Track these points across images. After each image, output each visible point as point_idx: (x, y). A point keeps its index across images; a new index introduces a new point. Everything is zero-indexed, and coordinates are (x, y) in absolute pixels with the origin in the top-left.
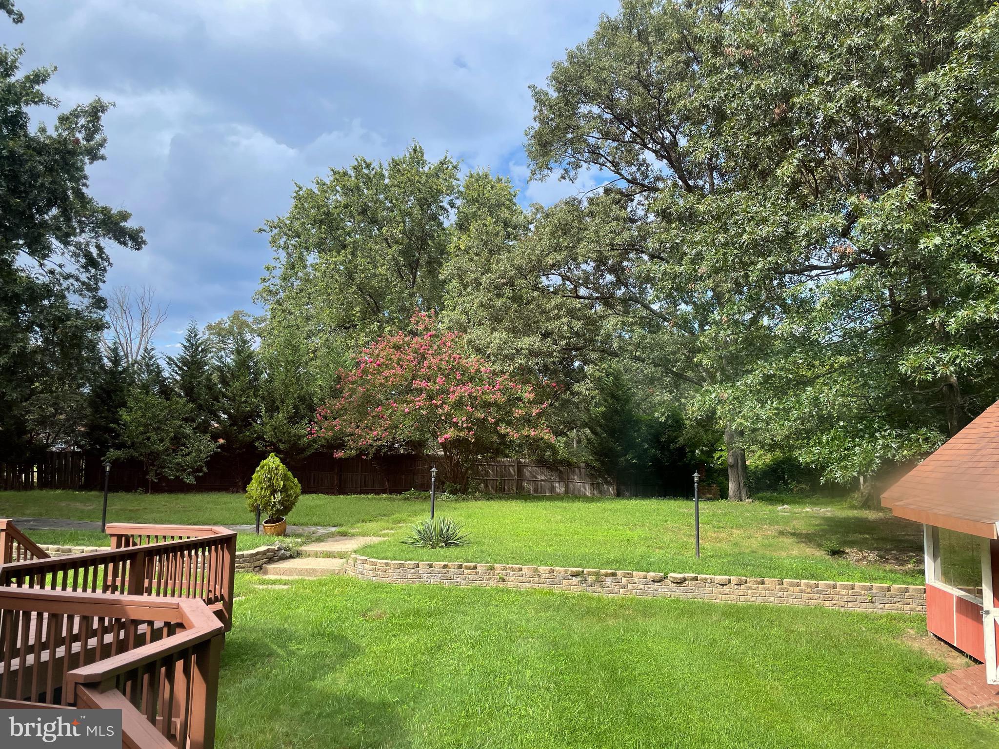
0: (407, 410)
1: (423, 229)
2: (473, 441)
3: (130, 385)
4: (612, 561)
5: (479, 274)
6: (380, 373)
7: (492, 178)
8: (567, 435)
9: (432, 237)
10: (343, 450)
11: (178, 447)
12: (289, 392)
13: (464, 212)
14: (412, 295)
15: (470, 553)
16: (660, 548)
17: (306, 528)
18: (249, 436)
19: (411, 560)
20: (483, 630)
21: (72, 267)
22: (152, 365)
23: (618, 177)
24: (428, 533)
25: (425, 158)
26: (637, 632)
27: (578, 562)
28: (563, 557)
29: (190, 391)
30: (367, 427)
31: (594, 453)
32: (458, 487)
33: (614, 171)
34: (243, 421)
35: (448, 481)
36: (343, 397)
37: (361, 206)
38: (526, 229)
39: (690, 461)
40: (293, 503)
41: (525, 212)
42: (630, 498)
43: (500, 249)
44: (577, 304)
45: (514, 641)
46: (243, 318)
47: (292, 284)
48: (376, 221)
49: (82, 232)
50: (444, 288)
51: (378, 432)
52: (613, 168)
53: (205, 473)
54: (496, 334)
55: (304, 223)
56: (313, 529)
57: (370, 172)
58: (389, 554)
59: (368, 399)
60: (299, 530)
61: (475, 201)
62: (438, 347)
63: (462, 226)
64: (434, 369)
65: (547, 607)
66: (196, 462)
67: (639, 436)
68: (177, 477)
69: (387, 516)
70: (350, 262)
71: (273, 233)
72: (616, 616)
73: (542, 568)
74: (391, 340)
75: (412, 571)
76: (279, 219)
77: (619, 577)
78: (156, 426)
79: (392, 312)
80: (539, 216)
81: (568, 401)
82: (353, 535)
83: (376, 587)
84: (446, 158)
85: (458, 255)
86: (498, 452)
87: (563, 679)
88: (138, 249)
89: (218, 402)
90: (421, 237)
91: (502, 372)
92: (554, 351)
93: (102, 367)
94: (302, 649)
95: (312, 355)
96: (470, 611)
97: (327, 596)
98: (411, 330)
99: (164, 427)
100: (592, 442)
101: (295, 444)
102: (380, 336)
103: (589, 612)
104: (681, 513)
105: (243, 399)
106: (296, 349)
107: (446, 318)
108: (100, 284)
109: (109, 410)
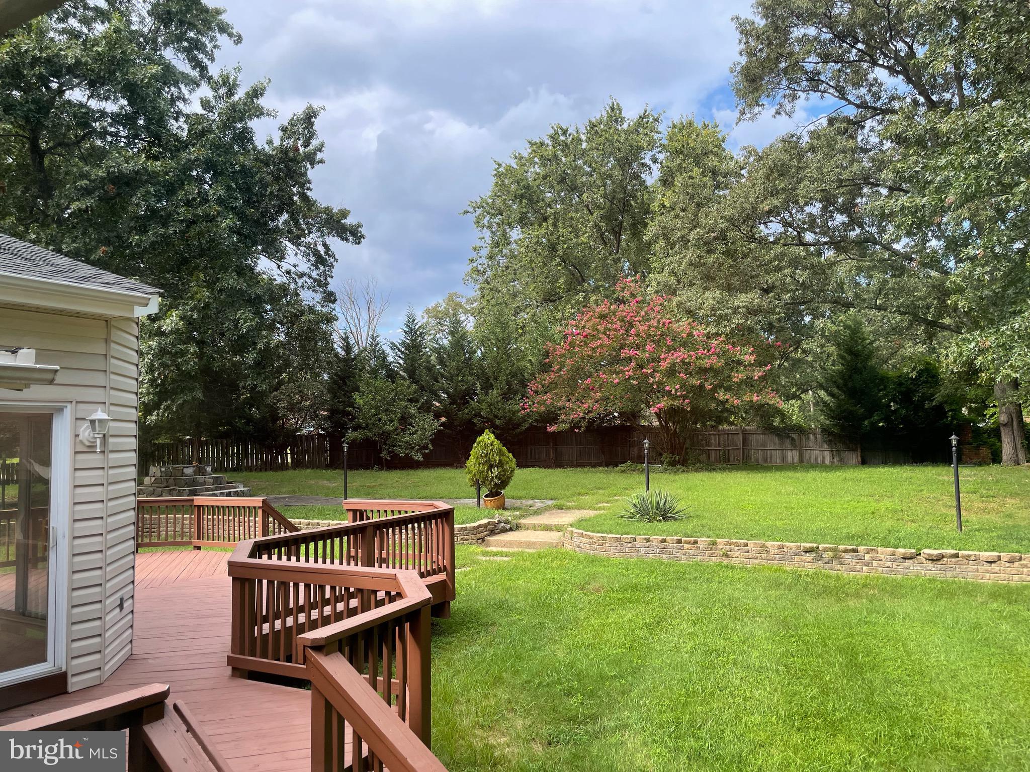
0: (616, 381)
1: (624, 189)
2: (689, 409)
3: (361, 370)
4: (853, 537)
5: (686, 230)
6: (586, 344)
7: (698, 125)
8: (801, 398)
9: (635, 197)
10: (556, 423)
11: (406, 427)
12: (502, 368)
13: (667, 167)
14: (616, 261)
15: (690, 527)
16: (912, 521)
17: (524, 501)
18: (467, 414)
19: (627, 533)
20: (705, 607)
21: (304, 267)
22: (378, 351)
23: (844, 102)
24: (644, 507)
25: (623, 115)
26: (883, 614)
27: (811, 538)
28: (795, 531)
29: (412, 371)
30: (578, 400)
31: (831, 417)
32: (677, 459)
33: (838, 97)
34: (461, 399)
35: (665, 452)
36: (553, 371)
37: (560, 175)
38: (738, 175)
39: (951, 421)
40: (509, 478)
41: (736, 157)
42: (876, 465)
43: (709, 200)
44: (801, 251)
45: (739, 620)
46: (458, 299)
47: (499, 263)
48: (576, 189)
49: (310, 232)
50: (651, 250)
51: (588, 404)
52: (836, 94)
53: (430, 450)
54: (708, 294)
55: (505, 199)
56: (531, 502)
57: (567, 139)
58: (604, 528)
59: (578, 372)
60: (517, 503)
61: (678, 152)
62: (646, 313)
63: (666, 181)
64: (642, 337)
65: (778, 585)
66: (422, 440)
67: (886, 395)
68: (407, 455)
69: (603, 489)
70: (552, 233)
71: (477, 214)
72: (857, 595)
73: (770, 544)
74: (597, 310)
75: (629, 545)
76: (482, 199)
77: (861, 554)
78: (385, 408)
79: (597, 280)
80: (752, 159)
81: (799, 360)
82: (569, 508)
83: (593, 561)
84: (646, 111)
85: (663, 214)
86: (720, 420)
87: (794, 663)
88: (358, 244)
89: (438, 382)
90: (623, 199)
91: (717, 335)
92: (777, 306)
93: (336, 355)
94: (522, 620)
95: (521, 331)
96: (691, 587)
97: (546, 569)
98: (618, 298)
99: (392, 408)
100: (829, 404)
101: (510, 419)
102: (585, 307)
103: (826, 591)
104: (939, 481)
105: (460, 378)
106: (504, 326)
107: (653, 282)
108: (329, 279)
109: (345, 395)
